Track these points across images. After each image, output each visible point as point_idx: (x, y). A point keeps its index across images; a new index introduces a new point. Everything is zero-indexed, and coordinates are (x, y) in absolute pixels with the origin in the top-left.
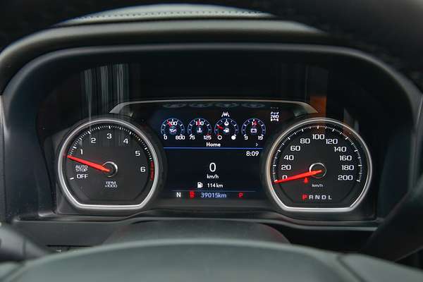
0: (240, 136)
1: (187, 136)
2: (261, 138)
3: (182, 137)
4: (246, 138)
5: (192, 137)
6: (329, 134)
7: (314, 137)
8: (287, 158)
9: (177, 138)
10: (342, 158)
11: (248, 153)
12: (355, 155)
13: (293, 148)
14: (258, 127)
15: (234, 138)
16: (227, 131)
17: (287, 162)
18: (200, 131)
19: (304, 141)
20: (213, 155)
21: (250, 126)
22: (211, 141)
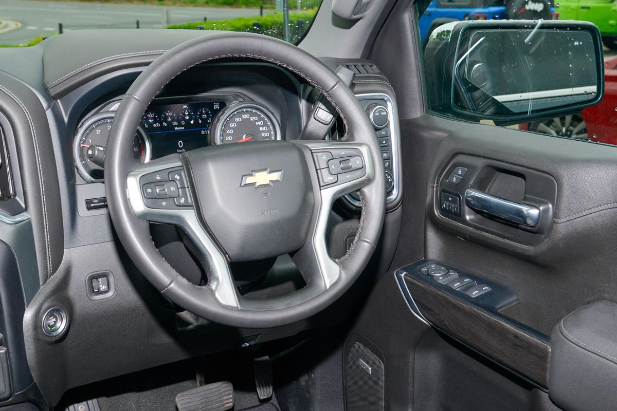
0: (196, 121)
1: (162, 124)
2: (209, 121)
3: (157, 125)
4: (200, 122)
5: (165, 124)
6: (252, 114)
7: (243, 116)
8: (229, 132)
9: (155, 125)
10: (261, 129)
11: (203, 132)
12: (268, 127)
13: (232, 125)
14: (207, 113)
15: (192, 122)
16: (187, 118)
17: (229, 135)
18: (169, 119)
19: (237, 120)
20: (180, 135)
21: (202, 113)
22: (178, 126)
